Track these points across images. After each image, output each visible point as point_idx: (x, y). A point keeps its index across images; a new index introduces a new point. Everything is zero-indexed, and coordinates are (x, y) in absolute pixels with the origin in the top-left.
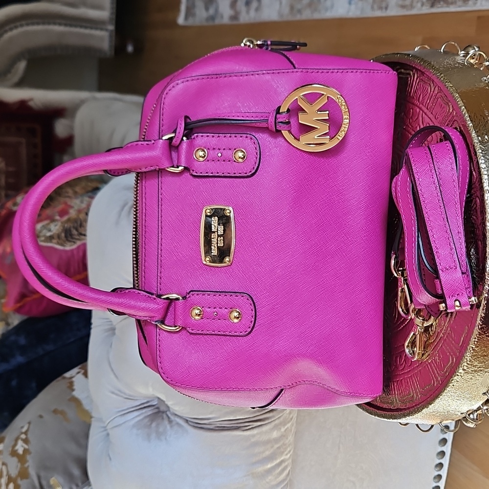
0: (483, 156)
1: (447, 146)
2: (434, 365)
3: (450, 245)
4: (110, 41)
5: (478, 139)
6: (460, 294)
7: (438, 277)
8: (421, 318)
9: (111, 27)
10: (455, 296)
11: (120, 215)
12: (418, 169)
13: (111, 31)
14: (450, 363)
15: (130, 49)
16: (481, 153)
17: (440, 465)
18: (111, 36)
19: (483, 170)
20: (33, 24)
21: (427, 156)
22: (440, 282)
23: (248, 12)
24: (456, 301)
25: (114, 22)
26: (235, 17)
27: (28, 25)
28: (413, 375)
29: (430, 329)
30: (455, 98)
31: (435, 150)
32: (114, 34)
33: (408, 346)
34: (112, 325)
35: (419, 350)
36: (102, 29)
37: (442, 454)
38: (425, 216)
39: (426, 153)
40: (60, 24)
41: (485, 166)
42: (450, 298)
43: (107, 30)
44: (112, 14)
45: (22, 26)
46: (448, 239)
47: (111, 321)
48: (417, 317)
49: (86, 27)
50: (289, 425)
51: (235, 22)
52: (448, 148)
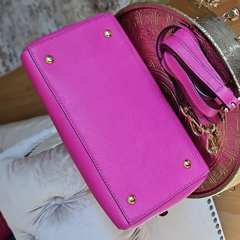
0: (201, 27)
1: (182, 31)
2: (228, 150)
3: (213, 77)
5: (194, 20)
6: (232, 99)
7: (216, 96)
8: (208, 129)
10: (230, 101)
11: (8, 174)
12: (175, 48)
14: (237, 143)
16: (200, 25)
17: (215, 219)
19: (206, 33)
21: (175, 40)
22: (219, 98)
23: (13, 64)
24: (231, 103)
26: (7, 70)
28: (218, 162)
29: (215, 133)
30: (170, 8)
31: (177, 35)
33: (208, 149)
34: (32, 236)
35: (216, 147)
37: (213, 214)
38: (192, 69)
39: (173, 38)
41: (206, 31)
42: (228, 103)
46: (210, 74)
47: (30, 235)
48: (206, 130)
50: (148, 236)
51: (9, 72)
52: (183, 31)
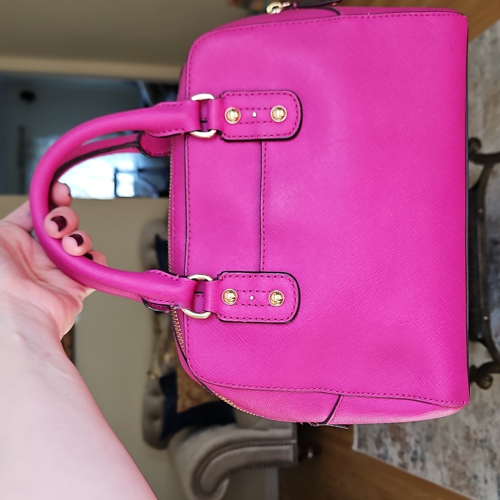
4: (294, 452)
9: (294, 441)
13: (294, 444)
15: (310, 455)
18: (294, 448)
20: (233, 449)
23: (414, 467)
25: (296, 436)
26: (404, 466)
27: (229, 450)
32: (296, 446)
36: (286, 444)
40: (254, 446)
43: (290, 444)
44: (293, 430)
45: (225, 452)
49: (274, 445)
